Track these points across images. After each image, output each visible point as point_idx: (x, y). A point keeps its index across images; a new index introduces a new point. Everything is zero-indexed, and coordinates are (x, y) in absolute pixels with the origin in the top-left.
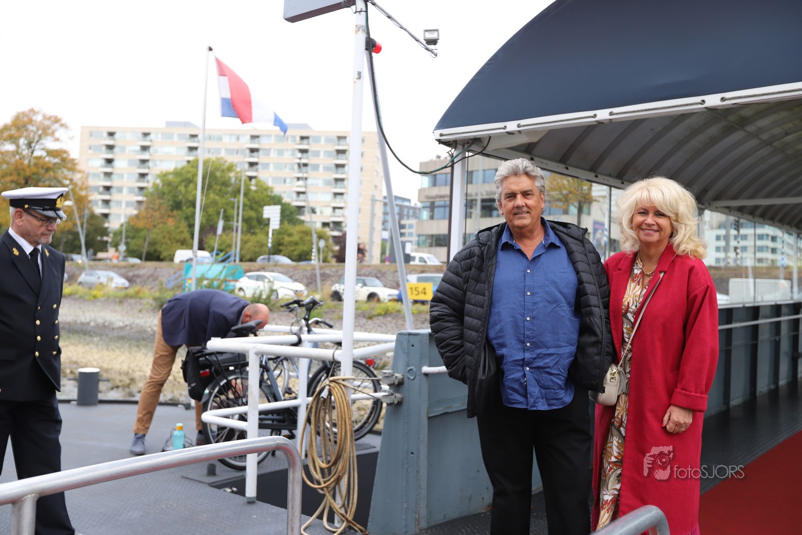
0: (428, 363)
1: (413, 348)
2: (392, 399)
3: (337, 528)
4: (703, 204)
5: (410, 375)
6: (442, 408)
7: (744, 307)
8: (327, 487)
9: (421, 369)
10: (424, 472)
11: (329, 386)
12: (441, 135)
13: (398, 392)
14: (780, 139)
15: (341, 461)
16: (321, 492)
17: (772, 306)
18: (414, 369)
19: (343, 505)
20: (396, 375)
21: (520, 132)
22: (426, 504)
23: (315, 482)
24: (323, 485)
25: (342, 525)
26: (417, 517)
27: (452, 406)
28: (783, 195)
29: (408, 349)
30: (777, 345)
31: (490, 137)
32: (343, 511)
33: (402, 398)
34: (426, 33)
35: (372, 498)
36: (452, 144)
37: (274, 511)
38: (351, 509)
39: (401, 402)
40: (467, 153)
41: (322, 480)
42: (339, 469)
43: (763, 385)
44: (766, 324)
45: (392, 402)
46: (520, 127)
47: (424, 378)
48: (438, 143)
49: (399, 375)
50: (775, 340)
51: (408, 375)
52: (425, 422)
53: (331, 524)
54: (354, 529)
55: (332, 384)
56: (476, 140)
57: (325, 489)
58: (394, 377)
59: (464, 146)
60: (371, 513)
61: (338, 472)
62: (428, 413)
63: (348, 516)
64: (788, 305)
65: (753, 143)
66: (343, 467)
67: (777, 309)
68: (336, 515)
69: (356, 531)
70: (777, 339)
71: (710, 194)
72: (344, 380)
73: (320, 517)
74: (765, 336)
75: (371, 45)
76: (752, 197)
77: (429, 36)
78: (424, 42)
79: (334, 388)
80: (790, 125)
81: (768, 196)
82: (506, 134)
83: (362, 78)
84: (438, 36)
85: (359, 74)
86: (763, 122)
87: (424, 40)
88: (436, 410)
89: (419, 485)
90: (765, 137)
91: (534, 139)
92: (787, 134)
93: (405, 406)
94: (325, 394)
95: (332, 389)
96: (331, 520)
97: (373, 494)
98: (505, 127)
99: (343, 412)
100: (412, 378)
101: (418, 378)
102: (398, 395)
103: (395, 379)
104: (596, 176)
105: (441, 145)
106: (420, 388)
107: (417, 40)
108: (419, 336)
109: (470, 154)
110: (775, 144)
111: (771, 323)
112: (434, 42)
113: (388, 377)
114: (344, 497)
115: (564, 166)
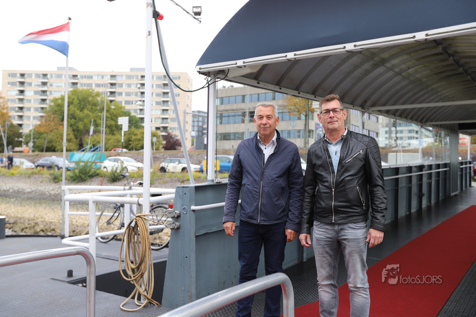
0: (194, 204)
1: (185, 195)
2: (173, 226)
3: (142, 303)
4: (364, 109)
5: (184, 211)
6: (205, 231)
7: (390, 168)
8: (135, 280)
9: (190, 208)
10: (193, 268)
11: (136, 219)
12: (200, 69)
13: (177, 222)
14: (405, 71)
15: (143, 264)
16: (132, 282)
17: (407, 167)
18: (186, 208)
19: (146, 290)
20: (176, 211)
21: (245, 66)
22: (195, 287)
23: (129, 277)
24: (133, 278)
25: (145, 301)
26: (190, 295)
27: (211, 229)
28: (412, 103)
29: (182, 196)
30: (410, 189)
31: (229, 69)
32: (145, 293)
33: (180, 225)
34: (194, 8)
35: (164, 285)
36: (207, 74)
37: (106, 296)
38: (150, 292)
39: (179, 227)
40: (217, 79)
41: (132, 276)
42: (142, 269)
43: (402, 212)
44: (403, 177)
45: (173, 227)
46: (245, 63)
47: (193, 213)
48: (198, 73)
49: (178, 212)
50: (409, 186)
51: (183, 211)
52: (194, 238)
53: (140, 301)
54: (153, 304)
55: (137, 219)
56: (222, 72)
57: (134, 281)
58: (175, 212)
59: (215, 75)
60: (163, 294)
61: (141, 270)
62: (195, 234)
63: (148, 296)
64: (416, 167)
65: (390, 74)
66: (144, 267)
67: (409, 169)
68: (141, 296)
69: (154, 305)
70: (410, 186)
71: (368, 103)
72: (144, 216)
73: (133, 298)
74: (403, 184)
75: (156, 15)
76: (394, 104)
77: (196, 10)
78: (193, 14)
79: (138, 221)
80: (410, 63)
81: (403, 104)
82: (237, 67)
83: (151, 34)
84: (201, 10)
85: (149, 32)
86: (395, 61)
87: (193, 12)
88: (201, 231)
89: (191, 276)
90: (397, 70)
91: (255, 70)
92: (409, 68)
93: (181, 230)
94: (133, 224)
95: (137, 221)
96: (139, 299)
97: (165, 282)
98: (236, 63)
99: (144, 234)
100: (185, 213)
101: (189, 212)
102: (177, 224)
103: (175, 214)
104: (299, 93)
105: (201, 75)
106: (190, 219)
107: (188, 13)
108: (189, 188)
109: (219, 80)
110: (402, 74)
111: (407, 177)
112: (199, 14)
113: (171, 213)
114: (145, 285)
115: (278, 87)
